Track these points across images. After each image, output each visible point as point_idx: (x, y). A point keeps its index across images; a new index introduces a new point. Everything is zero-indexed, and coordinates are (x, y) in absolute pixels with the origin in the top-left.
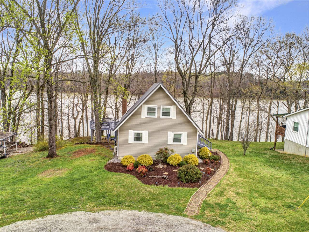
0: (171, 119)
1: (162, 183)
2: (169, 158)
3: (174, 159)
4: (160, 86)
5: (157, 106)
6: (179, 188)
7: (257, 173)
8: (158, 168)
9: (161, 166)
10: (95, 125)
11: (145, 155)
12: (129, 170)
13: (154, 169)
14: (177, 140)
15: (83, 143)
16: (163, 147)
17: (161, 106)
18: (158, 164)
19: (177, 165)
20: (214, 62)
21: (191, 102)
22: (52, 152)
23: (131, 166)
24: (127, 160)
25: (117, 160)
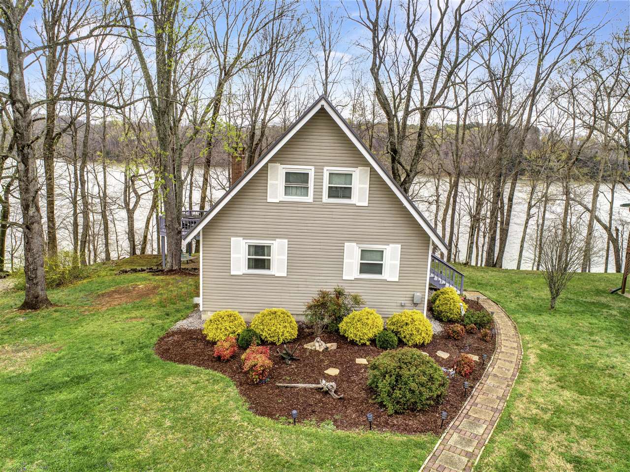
0: (354, 205)
1: (314, 412)
2: (345, 319)
3: (359, 325)
4: (323, 106)
5: (313, 168)
6: (369, 434)
7: (612, 372)
8: (311, 351)
9: (318, 345)
10: (166, 226)
11: (274, 309)
12: (219, 359)
13: (296, 355)
14: (372, 266)
15: (139, 271)
16: (330, 288)
17: (326, 168)
18: (311, 337)
19: (368, 343)
20: (466, 80)
21: (408, 175)
22: (33, 295)
23: (227, 345)
24: (220, 326)
25: (200, 320)
